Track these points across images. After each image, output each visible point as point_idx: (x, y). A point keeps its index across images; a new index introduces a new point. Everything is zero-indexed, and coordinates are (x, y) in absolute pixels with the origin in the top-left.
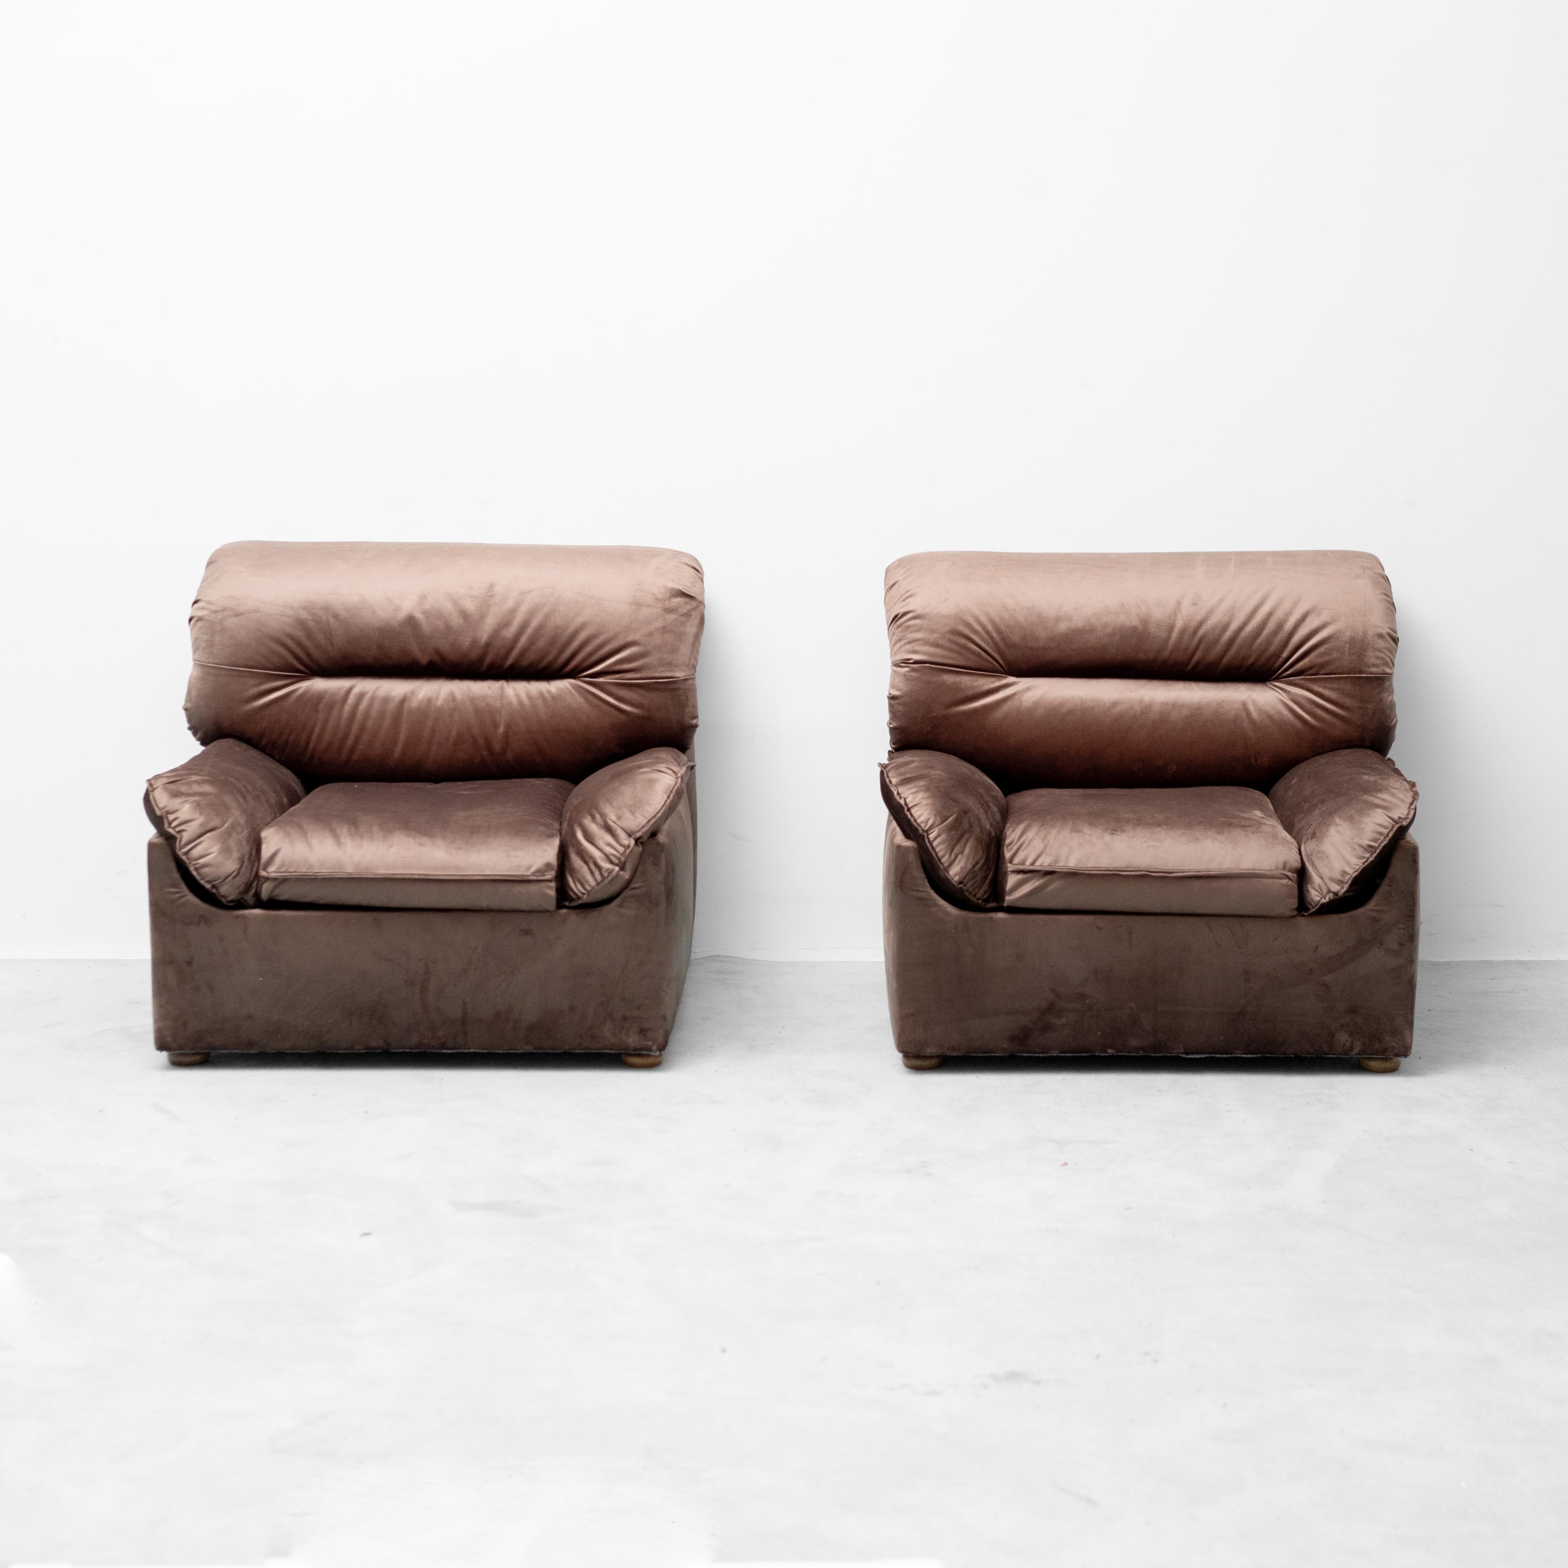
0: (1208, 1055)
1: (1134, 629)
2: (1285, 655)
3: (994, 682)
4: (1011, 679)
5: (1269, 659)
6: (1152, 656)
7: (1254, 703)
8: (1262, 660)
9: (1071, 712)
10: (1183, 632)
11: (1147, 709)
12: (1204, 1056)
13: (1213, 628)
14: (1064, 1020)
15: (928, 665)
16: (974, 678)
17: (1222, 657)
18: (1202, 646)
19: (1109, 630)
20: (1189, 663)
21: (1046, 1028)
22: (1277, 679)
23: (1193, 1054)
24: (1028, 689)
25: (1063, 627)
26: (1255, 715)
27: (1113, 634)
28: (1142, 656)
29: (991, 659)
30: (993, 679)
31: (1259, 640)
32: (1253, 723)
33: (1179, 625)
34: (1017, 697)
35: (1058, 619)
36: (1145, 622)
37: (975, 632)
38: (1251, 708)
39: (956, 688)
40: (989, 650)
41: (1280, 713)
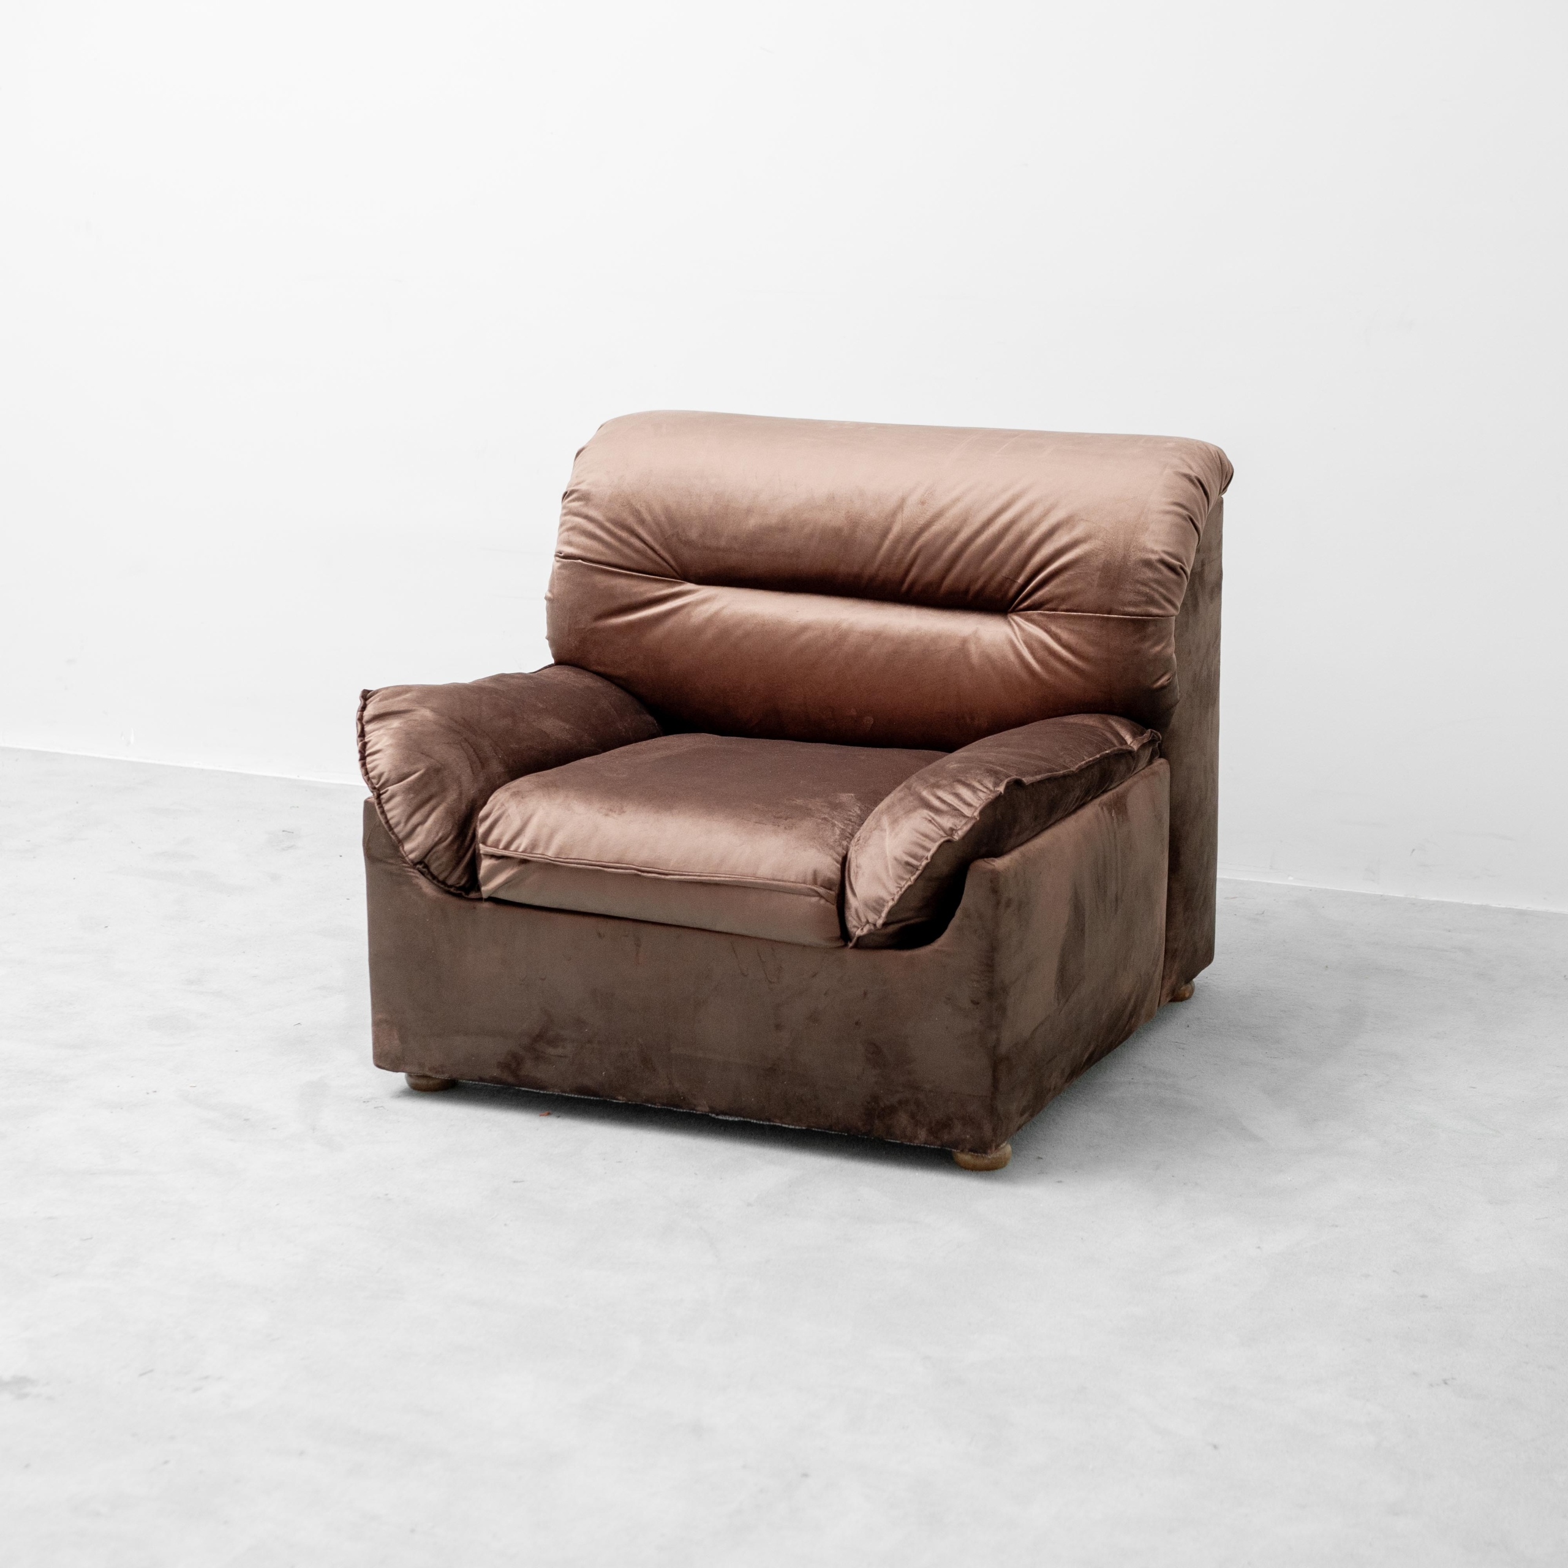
0: (742, 1119)
1: (837, 531)
2: (1021, 580)
3: (661, 590)
4: (689, 586)
5: (1001, 584)
6: (856, 569)
7: (978, 639)
8: (994, 584)
9: (747, 635)
10: (898, 540)
11: (842, 636)
12: (736, 1119)
13: (938, 535)
14: (560, 1051)
15: (580, 561)
16: (633, 582)
17: (943, 578)
18: (919, 562)
19: (807, 530)
20: (902, 581)
21: (538, 1058)
22: (1015, 611)
23: (725, 1114)
24: (704, 601)
25: (752, 522)
26: (975, 659)
27: (812, 535)
28: (843, 568)
29: (658, 559)
30: (660, 585)
31: (991, 558)
32: (971, 668)
33: (896, 529)
34: (685, 611)
35: (749, 511)
36: (854, 524)
37: (642, 522)
38: (972, 648)
39: (610, 594)
40: (657, 547)
41: (1004, 658)
